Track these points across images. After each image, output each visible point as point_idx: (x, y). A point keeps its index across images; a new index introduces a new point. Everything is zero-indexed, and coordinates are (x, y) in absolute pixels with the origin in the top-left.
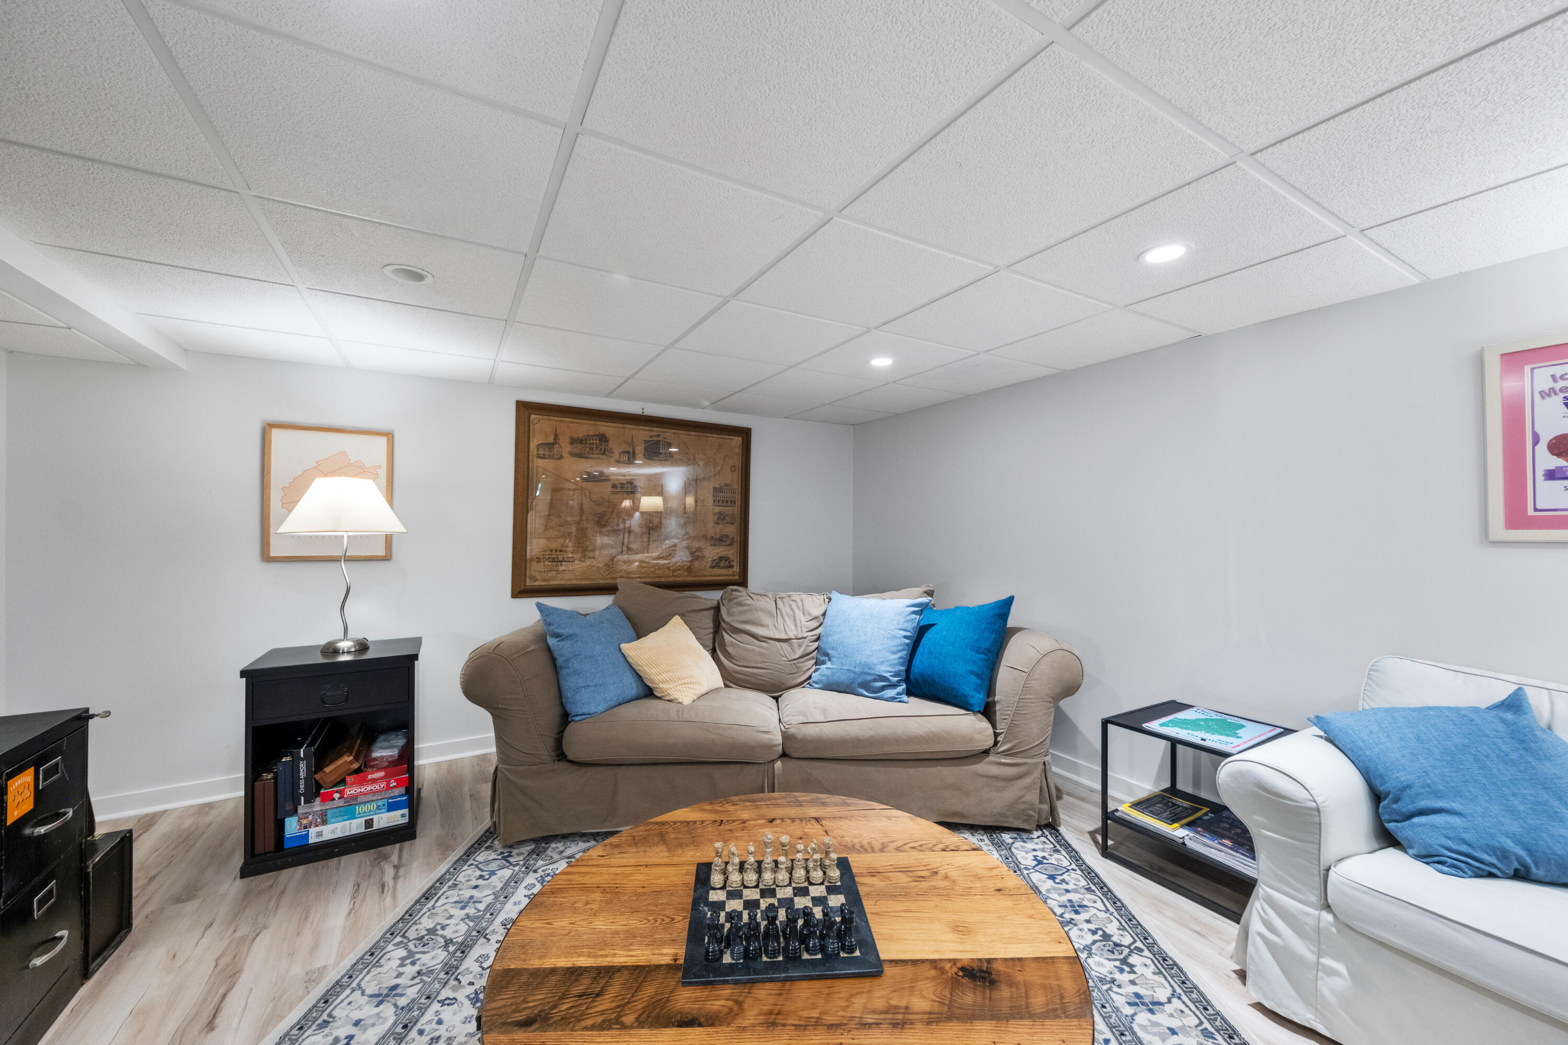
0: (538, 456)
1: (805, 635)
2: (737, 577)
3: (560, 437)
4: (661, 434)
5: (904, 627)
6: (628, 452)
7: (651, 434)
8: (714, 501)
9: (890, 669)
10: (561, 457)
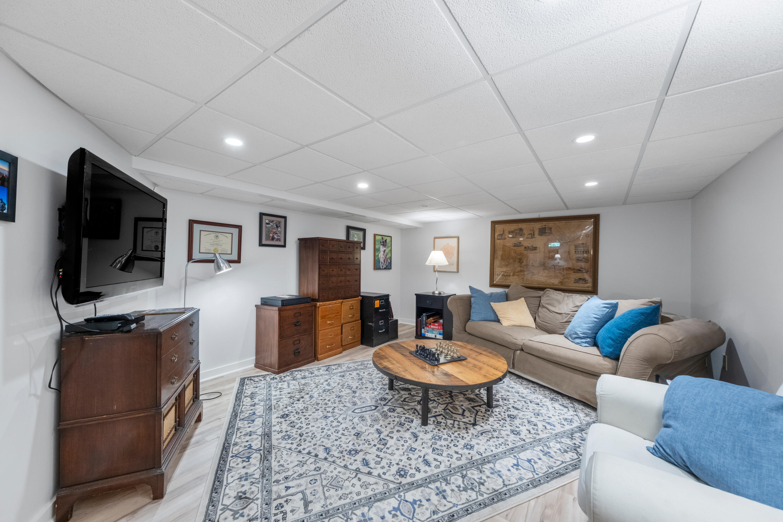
0: (498, 239)
1: (569, 313)
2: (590, 289)
3: (505, 231)
4: (547, 224)
5: (596, 313)
6: (531, 234)
7: (542, 225)
8: (575, 252)
9: (581, 330)
10: (505, 239)
